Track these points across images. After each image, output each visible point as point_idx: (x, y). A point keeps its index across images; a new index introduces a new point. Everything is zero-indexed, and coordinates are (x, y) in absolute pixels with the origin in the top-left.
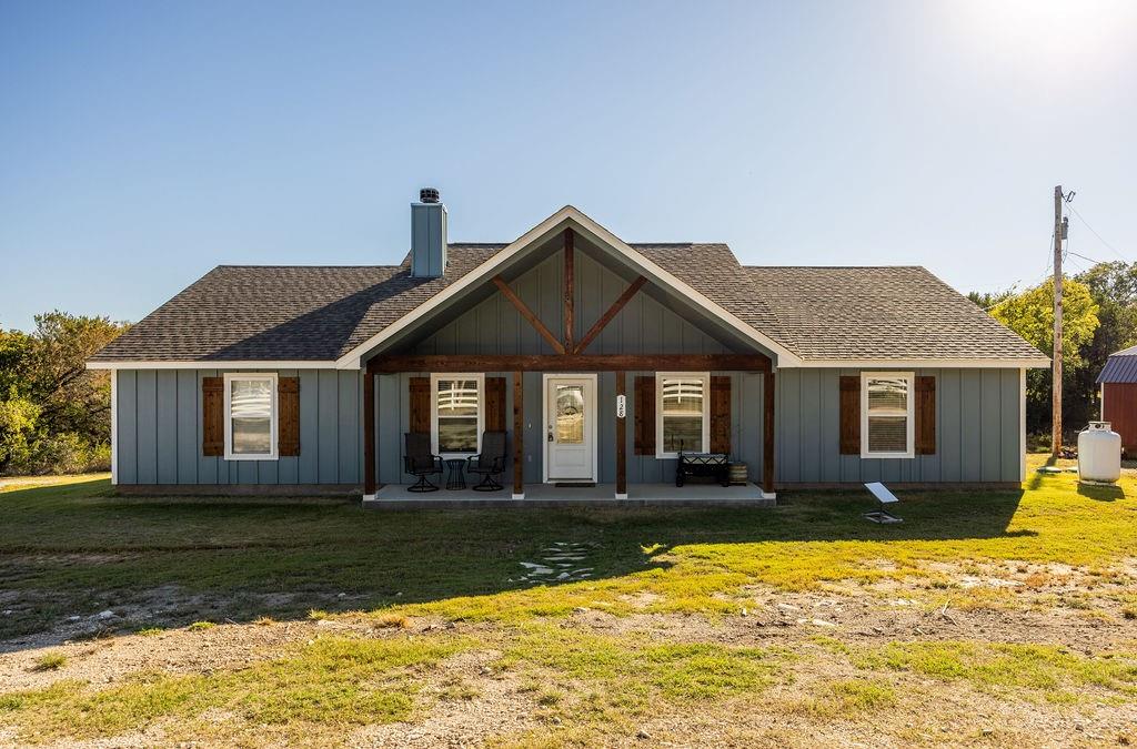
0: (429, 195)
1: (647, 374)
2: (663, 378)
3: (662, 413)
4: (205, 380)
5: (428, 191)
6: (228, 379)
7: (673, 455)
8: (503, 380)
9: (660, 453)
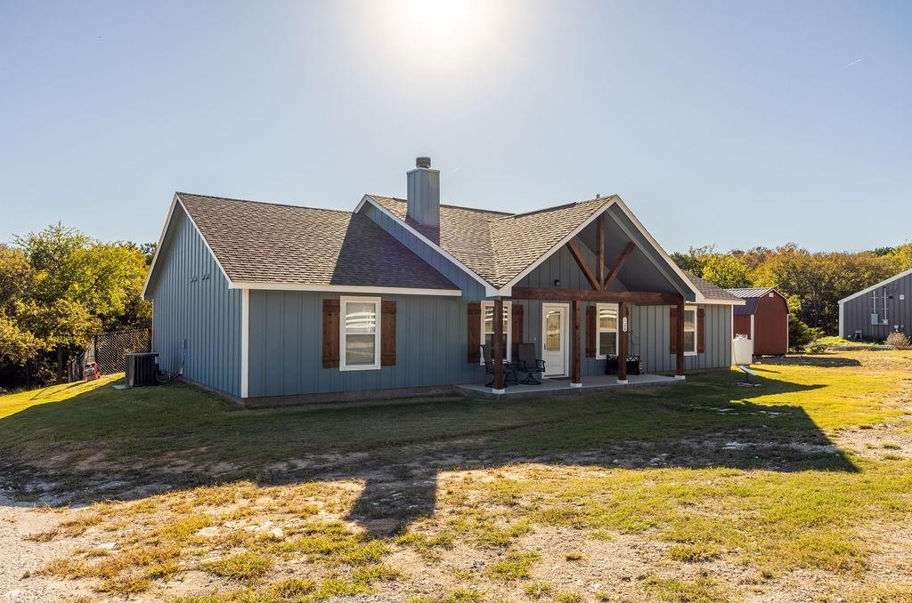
0: (423, 162)
1: (592, 304)
2: (599, 306)
3: (599, 330)
4: (325, 301)
5: (423, 159)
6: (344, 301)
7: (603, 357)
8: (521, 306)
9: (599, 357)
